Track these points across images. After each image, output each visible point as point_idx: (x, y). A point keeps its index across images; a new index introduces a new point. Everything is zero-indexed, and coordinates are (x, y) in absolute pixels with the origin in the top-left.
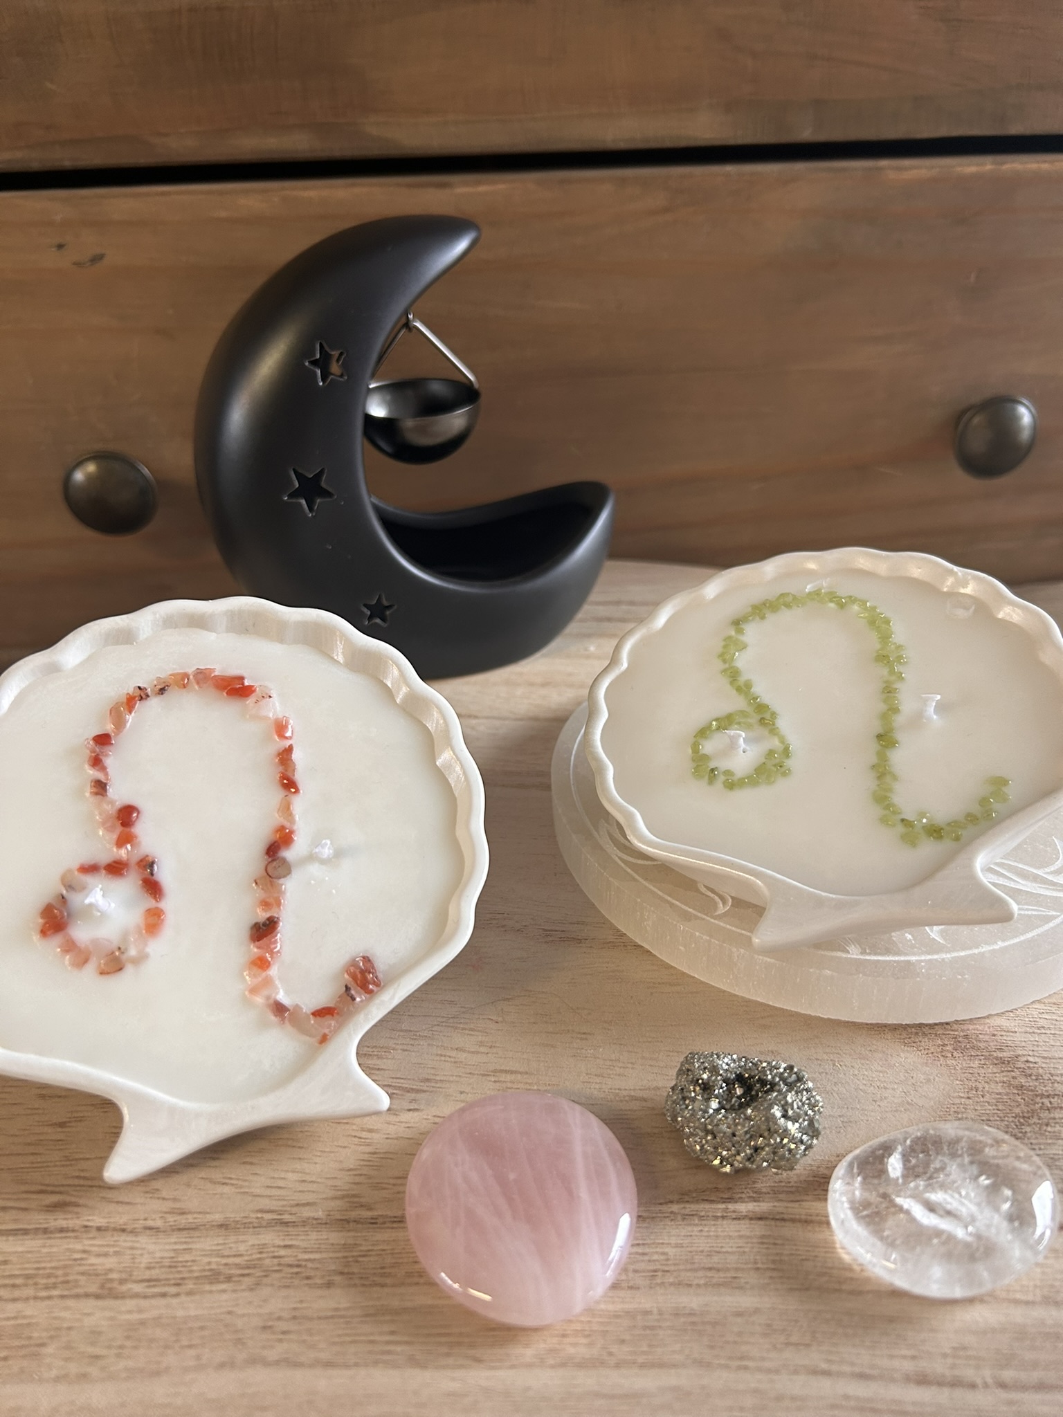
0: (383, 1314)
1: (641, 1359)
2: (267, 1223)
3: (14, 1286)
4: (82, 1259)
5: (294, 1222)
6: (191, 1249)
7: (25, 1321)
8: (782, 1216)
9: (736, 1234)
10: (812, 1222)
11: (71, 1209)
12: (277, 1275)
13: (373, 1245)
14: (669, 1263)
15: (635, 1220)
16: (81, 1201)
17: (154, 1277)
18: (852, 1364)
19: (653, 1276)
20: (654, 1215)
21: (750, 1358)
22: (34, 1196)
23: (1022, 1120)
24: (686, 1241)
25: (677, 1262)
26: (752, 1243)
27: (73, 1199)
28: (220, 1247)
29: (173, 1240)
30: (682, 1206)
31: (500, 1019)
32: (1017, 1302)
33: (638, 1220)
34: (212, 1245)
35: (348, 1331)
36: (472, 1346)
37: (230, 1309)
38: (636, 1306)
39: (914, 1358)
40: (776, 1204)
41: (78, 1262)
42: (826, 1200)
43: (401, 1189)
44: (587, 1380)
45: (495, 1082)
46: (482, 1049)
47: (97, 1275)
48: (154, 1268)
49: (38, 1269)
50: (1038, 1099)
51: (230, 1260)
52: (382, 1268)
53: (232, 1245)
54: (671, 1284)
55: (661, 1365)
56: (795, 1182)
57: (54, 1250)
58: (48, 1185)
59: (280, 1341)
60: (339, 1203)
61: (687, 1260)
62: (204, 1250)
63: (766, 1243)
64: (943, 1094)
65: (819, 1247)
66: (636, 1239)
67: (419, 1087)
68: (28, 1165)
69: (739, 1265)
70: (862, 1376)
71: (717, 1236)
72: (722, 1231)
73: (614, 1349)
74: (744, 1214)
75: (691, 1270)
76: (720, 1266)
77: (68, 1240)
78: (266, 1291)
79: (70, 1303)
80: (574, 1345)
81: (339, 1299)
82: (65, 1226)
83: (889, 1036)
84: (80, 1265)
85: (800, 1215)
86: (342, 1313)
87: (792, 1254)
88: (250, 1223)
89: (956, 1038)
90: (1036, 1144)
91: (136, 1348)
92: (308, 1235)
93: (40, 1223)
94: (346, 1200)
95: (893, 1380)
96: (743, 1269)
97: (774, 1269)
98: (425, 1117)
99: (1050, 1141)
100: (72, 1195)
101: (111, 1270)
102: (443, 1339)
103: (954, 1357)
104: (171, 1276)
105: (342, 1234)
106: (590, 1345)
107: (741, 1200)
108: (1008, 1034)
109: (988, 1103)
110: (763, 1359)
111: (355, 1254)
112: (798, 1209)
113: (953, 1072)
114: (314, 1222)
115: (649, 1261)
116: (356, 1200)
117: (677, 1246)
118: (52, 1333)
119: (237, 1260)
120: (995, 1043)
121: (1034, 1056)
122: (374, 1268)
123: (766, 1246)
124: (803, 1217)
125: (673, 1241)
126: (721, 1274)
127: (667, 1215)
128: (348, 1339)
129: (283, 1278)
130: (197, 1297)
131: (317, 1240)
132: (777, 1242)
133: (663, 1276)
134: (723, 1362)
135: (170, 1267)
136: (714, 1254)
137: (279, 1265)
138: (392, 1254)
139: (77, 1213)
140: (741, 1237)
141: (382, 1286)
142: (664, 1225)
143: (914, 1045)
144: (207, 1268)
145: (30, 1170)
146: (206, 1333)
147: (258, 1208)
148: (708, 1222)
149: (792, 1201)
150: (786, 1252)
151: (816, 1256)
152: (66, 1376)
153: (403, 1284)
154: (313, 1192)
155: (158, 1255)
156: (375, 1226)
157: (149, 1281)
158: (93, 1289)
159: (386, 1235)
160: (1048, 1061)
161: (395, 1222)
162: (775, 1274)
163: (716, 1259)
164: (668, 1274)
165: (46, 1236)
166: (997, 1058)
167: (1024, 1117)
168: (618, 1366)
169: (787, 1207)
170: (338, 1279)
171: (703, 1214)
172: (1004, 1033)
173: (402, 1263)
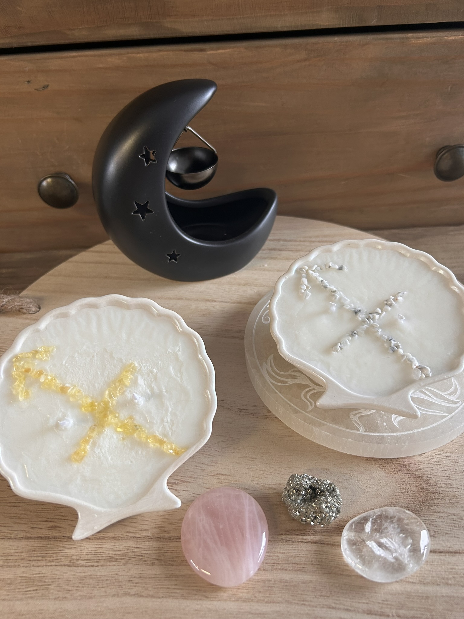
0: (173, 577)
1: (266, 600)
2: (130, 538)
3: (38, 560)
4: (62, 550)
5: (140, 538)
6: (102, 547)
7: (43, 575)
8: (324, 542)
9: (306, 549)
10: (335, 545)
11: (57, 529)
12: (134, 559)
13: (169, 548)
14: (279, 560)
15: (268, 541)
16: (61, 525)
17: (89, 559)
18: (344, 605)
19: (273, 566)
20: (275, 540)
21: (306, 601)
22: (44, 523)
23: (422, 504)
24: (286, 552)
25: (282, 560)
26: (311, 553)
27: (58, 525)
28: (113, 547)
29: (96, 544)
30: (286, 536)
31: (220, 450)
32: (409, 582)
33: (269, 542)
34: (110, 546)
35: (160, 584)
36: (205, 591)
37: (117, 573)
38: (266, 578)
39: (367, 603)
40: (322, 537)
41: (61, 551)
42: (341, 536)
43: (180, 525)
44: (246, 607)
45: (217, 479)
46: (213, 464)
47: (68, 557)
48: (89, 555)
49: (47, 553)
50: (429, 494)
51: (117, 553)
52: (173, 558)
53: (117, 546)
54: (280, 569)
55: (274, 602)
56: (330, 528)
57: (52, 546)
58: (48, 518)
59: (135, 586)
60: (156, 530)
61: (286, 559)
62: (106, 548)
63: (316, 553)
64: (392, 491)
65: (336, 556)
66: (268, 550)
67: (187, 480)
68: (41, 510)
69: (306, 563)
70: (348, 610)
71: (298, 550)
72: (300, 548)
73: (257, 595)
74: (309, 541)
75: (287, 564)
76: (298, 562)
77: (57, 542)
78: (130, 566)
79: (59, 568)
80: (243, 593)
81: (156, 570)
82: (56, 536)
83: (373, 463)
84: (62, 552)
85: (331, 542)
86: (158, 576)
87: (326, 559)
88: (124, 537)
89: (400, 465)
90: (426, 515)
91: (83, 587)
92: (145, 543)
93: (47, 535)
94: (160, 529)
95: (359, 612)
96: (306, 564)
97: (318, 565)
98: (190, 494)
99: (431, 513)
100: (58, 523)
101: (73, 555)
102: (194, 588)
103: (383, 603)
104: (95, 558)
105: (158, 543)
106: (248, 593)
107: (309, 535)
108: (421, 464)
109: (409, 495)
110: (311, 601)
111: (163, 552)
112: (330, 540)
113: (397, 480)
114: (147, 538)
115: (272, 559)
116: (163, 529)
117: (283, 553)
118: (53, 580)
119: (119, 553)
120: (416, 468)
121: (430, 474)
122: (169, 558)
123: (316, 555)
124: (332, 543)
125: (281, 551)
126: (299, 566)
127: (280, 540)
128: (159, 587)
129: (136, 561)
130: (105, 567)
131: (148, 545)
132: (321, 553)
133: (277, 566)
134: (296, 602)
135: (94, 554)
136: (296, 557)
137: (134, 555)
138: (176, 552)
139: (60, 531)
140: (307, 550)
141: (173, 565)
142: (279, 544)
143: (383, 468)
144: (108, 555)
145: (42, 512)
146: (108, 582)
147: (127, 531)
148: (296, 544)
149: (328, 536)
150: (323, 558)
151: (335, 560)
152: (58, 598)
153: (180, 565)
154: (147, 525)
155: (90, 549)
156: (170, 540)
157: (87, 560)
158: (67, 562)
159: (174, 544)
160: (436, 477)
161: (178, 539)
162: (319, 567)
163: (297, 559)
164: (279, 565)
165: (49, 540)
166: (415, 475)
167: (423, 502)
168: (257, 602)
169: (326, 538)
170: (156, 562)
171: (293, 540)
172: (420, 464)
173: (180, 556)
